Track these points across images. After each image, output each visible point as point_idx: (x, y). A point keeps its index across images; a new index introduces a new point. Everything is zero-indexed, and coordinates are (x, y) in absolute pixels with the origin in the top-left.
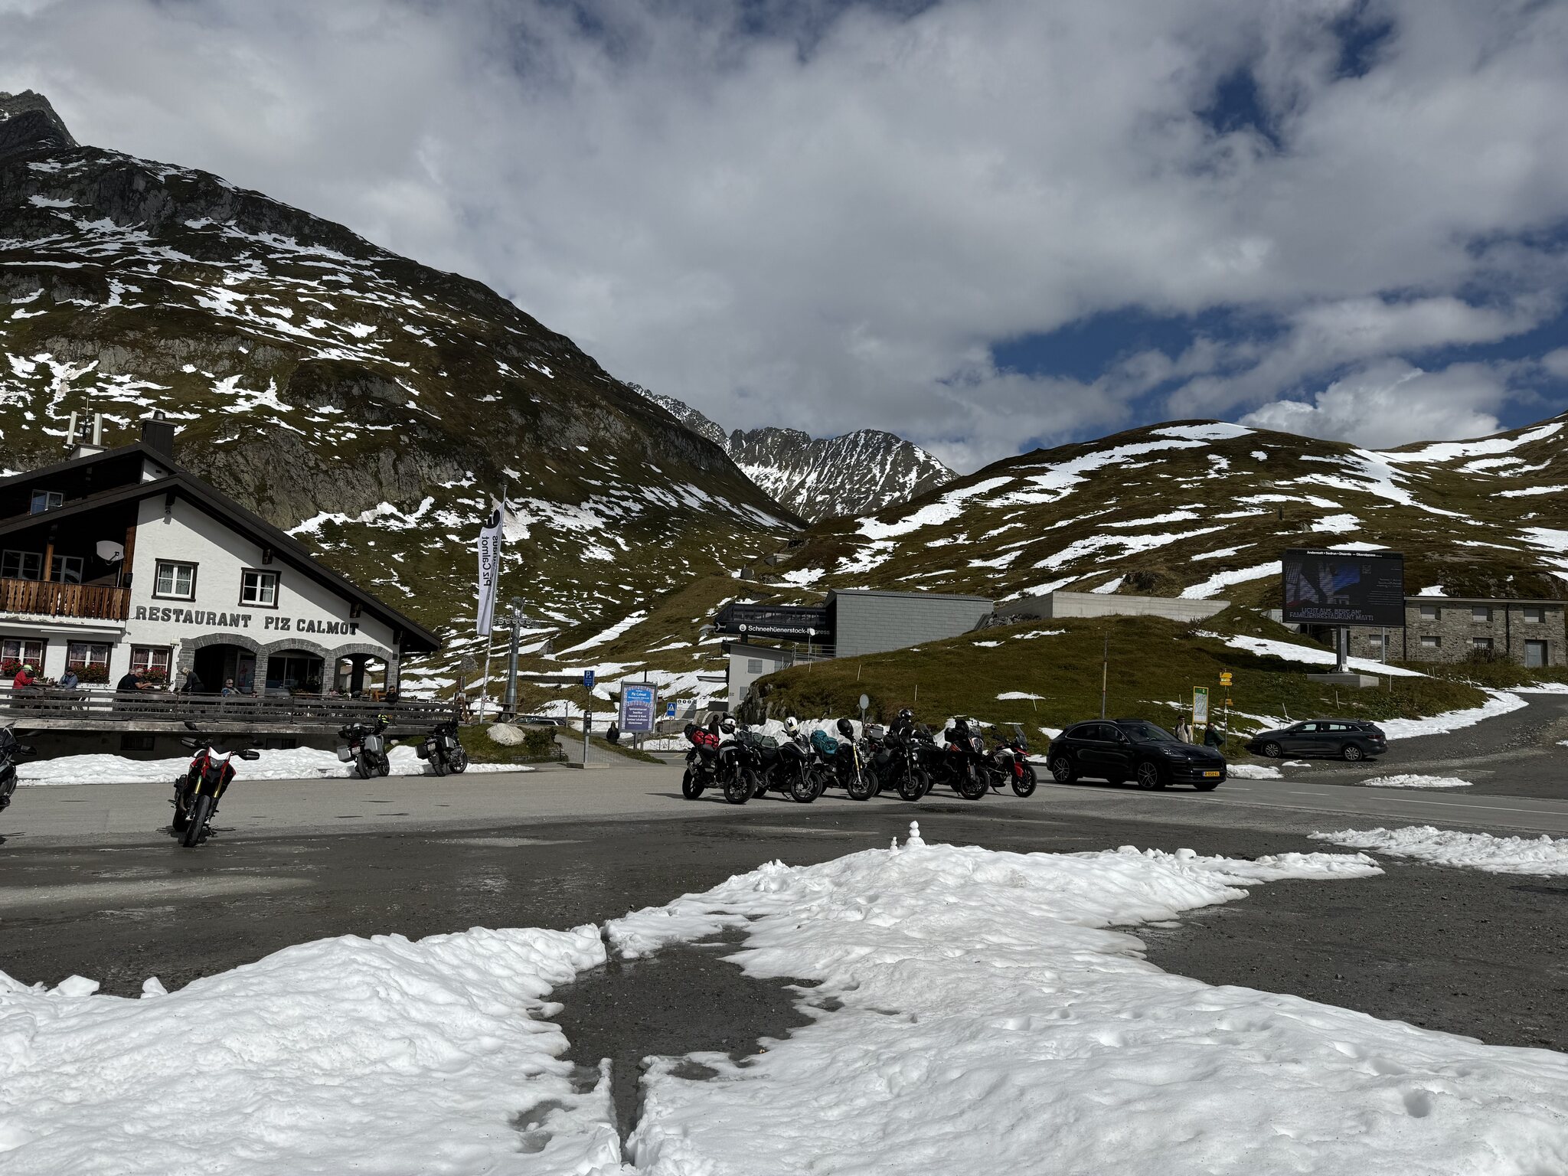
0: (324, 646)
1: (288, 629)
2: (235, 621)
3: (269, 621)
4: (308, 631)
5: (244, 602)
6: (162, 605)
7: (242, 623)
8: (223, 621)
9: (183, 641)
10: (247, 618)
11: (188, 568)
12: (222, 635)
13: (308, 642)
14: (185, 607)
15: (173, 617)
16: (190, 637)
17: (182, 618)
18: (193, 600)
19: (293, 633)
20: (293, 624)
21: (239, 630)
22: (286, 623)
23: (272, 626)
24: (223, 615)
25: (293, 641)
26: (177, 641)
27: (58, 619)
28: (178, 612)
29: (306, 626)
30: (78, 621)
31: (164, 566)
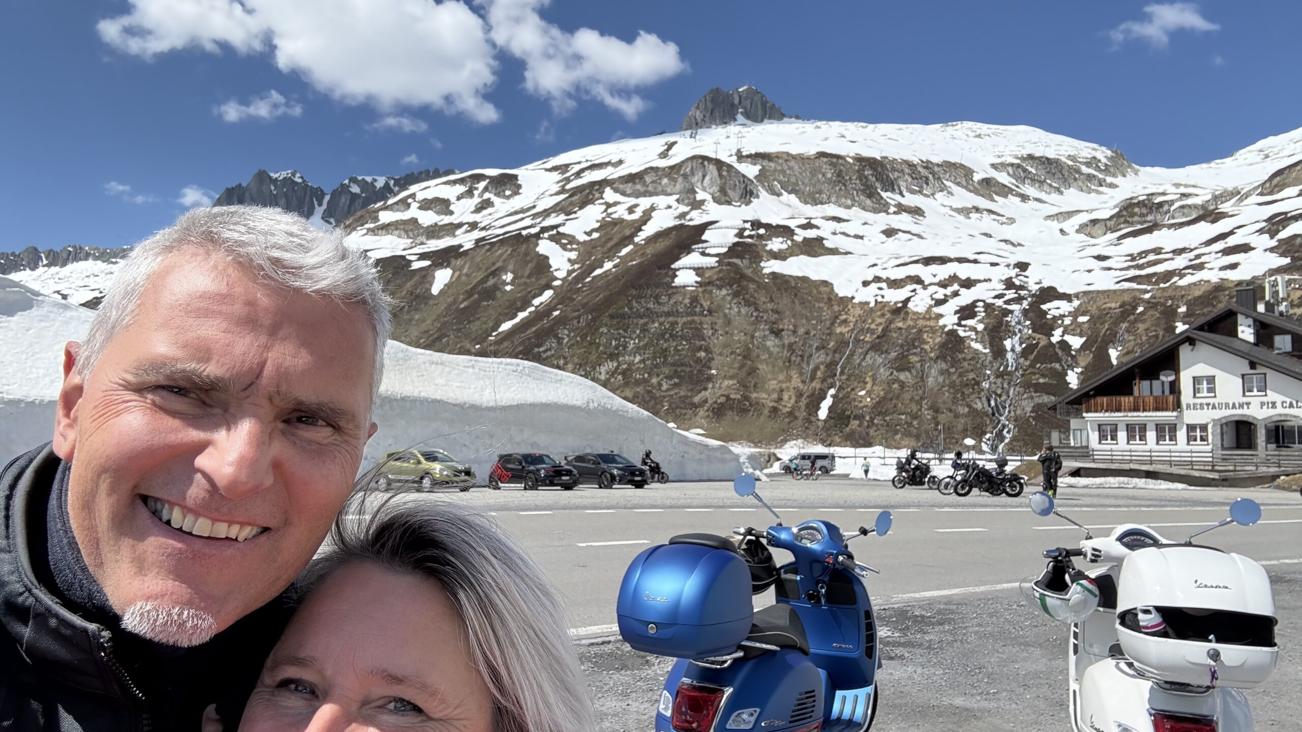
1: (1276, 408)
2: (1241, 406)
3: (1262, 404)
4: (1290, 407)
5: (1247, 394)
6: (1198, 401)
7: (1245, 407)
8: (1234, 407)
9: (1213, 420)
10: (1248, 404)
11: (1211, 380)
12: (1234, 415)
13: (1291, 415)
14: (1211, 401)
15: (1205, 407)
16: (1217, 417)
17: (1210, 407)
18: (1215, 397)
19: (1279, 410)
20: (1279, 404)
21: (1245, 411)
22: (1274, 404)
23: (1265, 407)
24: (1234, 404)
25: (1280, 415)
26: (1209, 420)
27: (1145, 414)
28: (1208, 405)
29: (1288, 405)
30: (1154, 414)
31: (1196, 380)
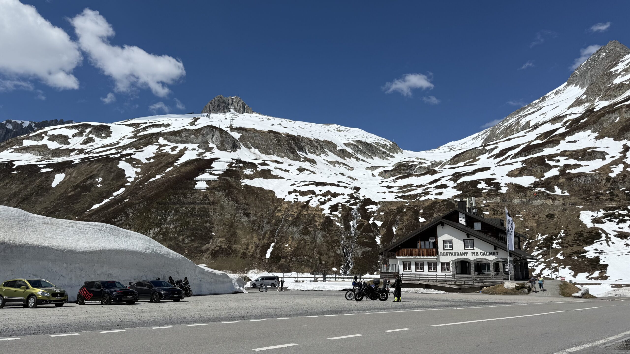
0: (489, 259)
1: (478, 255)
2: (464, 254)
3: (472, 253)
4: (484, 255)
5: (466, 249)
6: (446, 251)
7: (465, 255)
8: (461, 254)
9: (452, 260)
10: (467, 253)
11: (451, 241)
12: (461, 258)
13: (484, 258)
14: (451, 251)
16: (454, 259)
17: (451, 254)
18: (453, 249)
19: (480, 256)
20: (479, 254)
21: (465, 257)
22: (477, 254)
23: (474, 255)
24: (461, 253)
25: (480, 258)
26: (450, 261)
27: (423, 257)
28: (450, 253)
29: (483, 254)
30: (427, 257)
31: (444, 242)
